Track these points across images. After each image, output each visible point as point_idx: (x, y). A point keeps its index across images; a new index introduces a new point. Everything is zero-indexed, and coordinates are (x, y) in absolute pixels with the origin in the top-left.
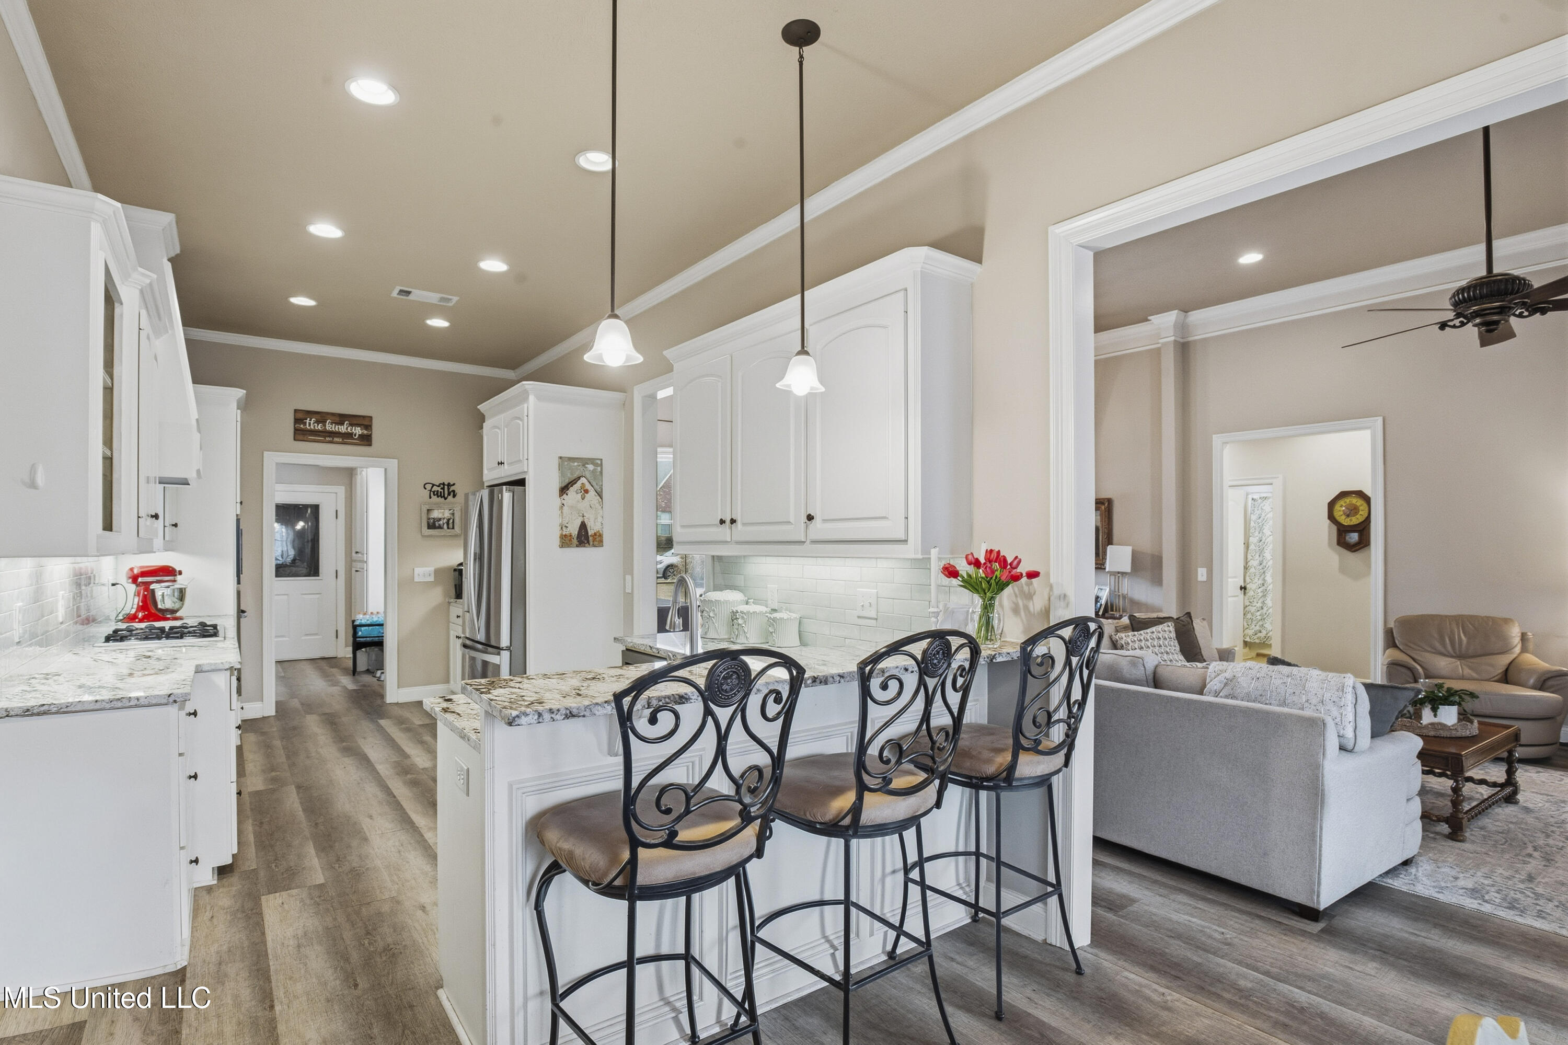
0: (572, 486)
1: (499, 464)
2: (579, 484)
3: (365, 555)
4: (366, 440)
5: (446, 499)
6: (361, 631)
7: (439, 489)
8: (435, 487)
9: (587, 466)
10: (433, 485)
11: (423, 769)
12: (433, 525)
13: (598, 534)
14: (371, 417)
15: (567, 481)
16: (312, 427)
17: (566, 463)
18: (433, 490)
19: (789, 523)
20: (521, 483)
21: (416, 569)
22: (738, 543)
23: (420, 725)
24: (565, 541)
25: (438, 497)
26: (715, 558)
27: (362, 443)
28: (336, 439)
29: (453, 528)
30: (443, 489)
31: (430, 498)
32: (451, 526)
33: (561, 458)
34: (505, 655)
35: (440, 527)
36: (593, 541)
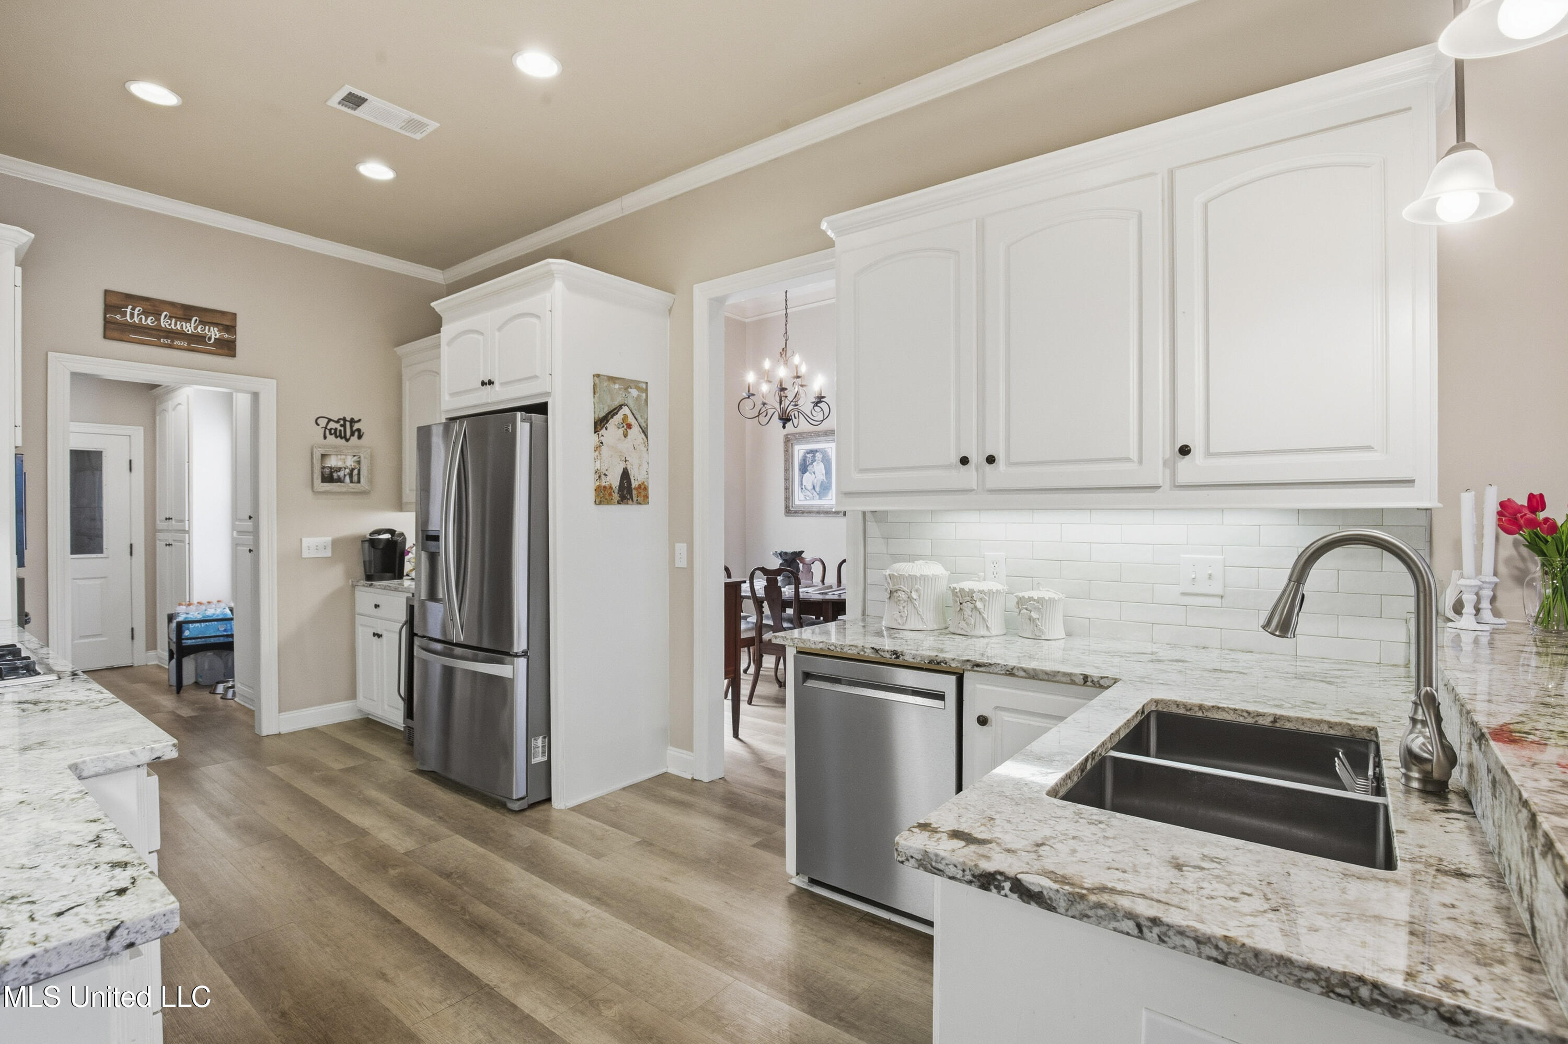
0: (612, 417)
1: (483, 384)
2: (618, 418)
3: (187, 522)
4: (227, 347)
5: (347, 440)
6: (188, 629)
7: (338, 426)
8: (331, 423)
9: (630, 390)
10: (330, 420)
11: (406, 854)
12: (329, 477)
13: (642, 487)
14: (235, 315)
15: (606, 410)
16: (136, 320)
17: (606, 384)
18: (329, 427)
19: (1128, 459)
20: (541, 409)
21: (304, 540)
22: (992, 491)
23: (341, 770)
24: (603, 496)
25: (336, 437)
26: (868, 516)
27: (220, 351)
28: (177, 343)
29: (359, 482)
30: (344, 426)
31: (325, 437)
32: (355, 478)
33: (598, 376)
34: (521, 663)
35: (339, 480)
36: (638, 497)
